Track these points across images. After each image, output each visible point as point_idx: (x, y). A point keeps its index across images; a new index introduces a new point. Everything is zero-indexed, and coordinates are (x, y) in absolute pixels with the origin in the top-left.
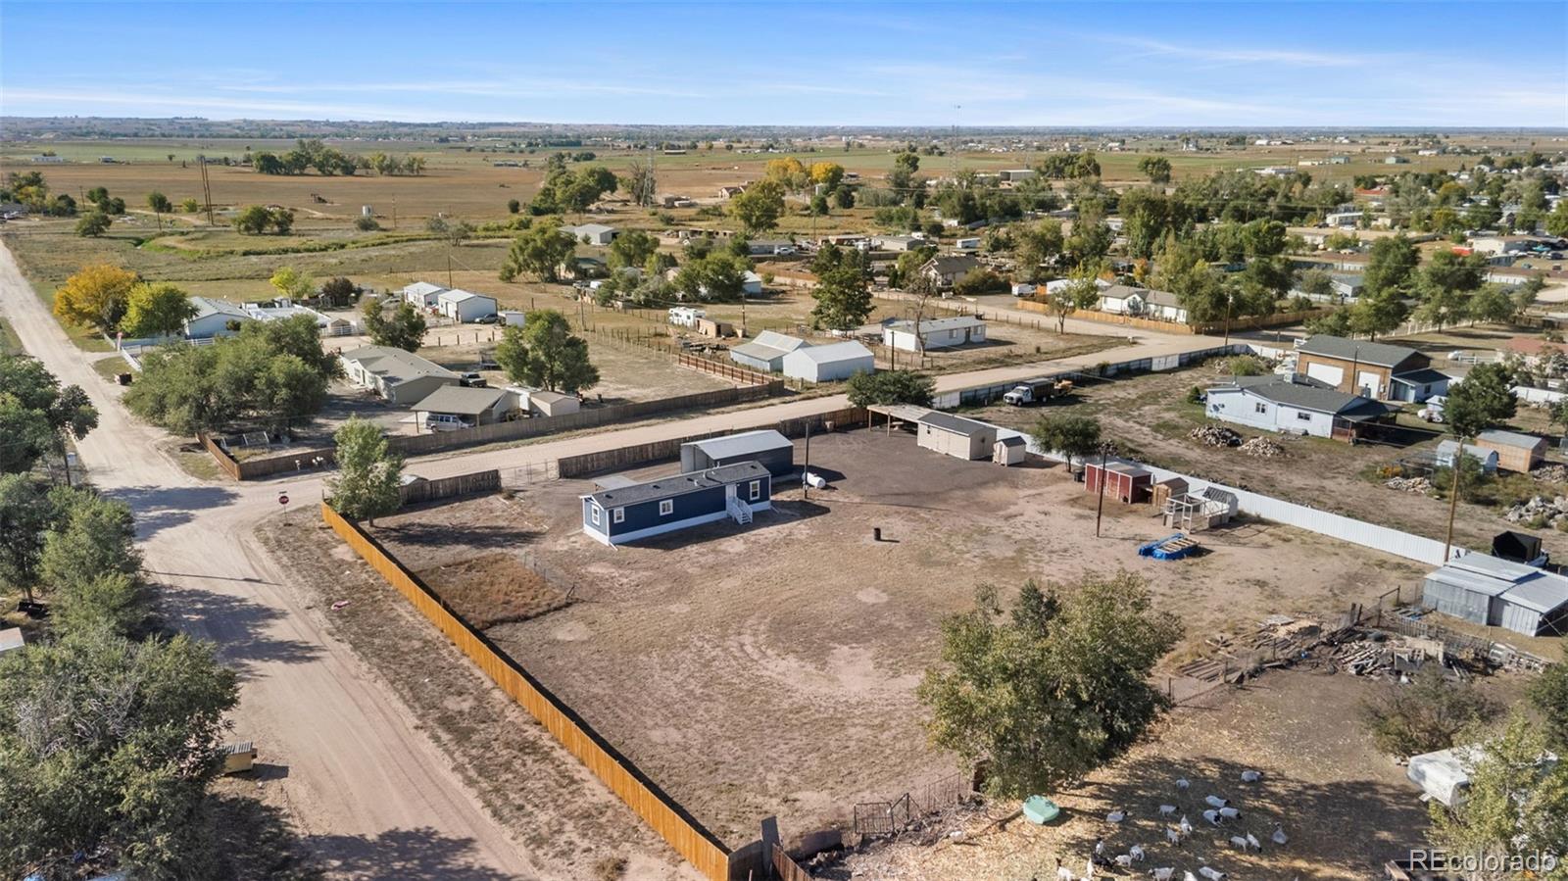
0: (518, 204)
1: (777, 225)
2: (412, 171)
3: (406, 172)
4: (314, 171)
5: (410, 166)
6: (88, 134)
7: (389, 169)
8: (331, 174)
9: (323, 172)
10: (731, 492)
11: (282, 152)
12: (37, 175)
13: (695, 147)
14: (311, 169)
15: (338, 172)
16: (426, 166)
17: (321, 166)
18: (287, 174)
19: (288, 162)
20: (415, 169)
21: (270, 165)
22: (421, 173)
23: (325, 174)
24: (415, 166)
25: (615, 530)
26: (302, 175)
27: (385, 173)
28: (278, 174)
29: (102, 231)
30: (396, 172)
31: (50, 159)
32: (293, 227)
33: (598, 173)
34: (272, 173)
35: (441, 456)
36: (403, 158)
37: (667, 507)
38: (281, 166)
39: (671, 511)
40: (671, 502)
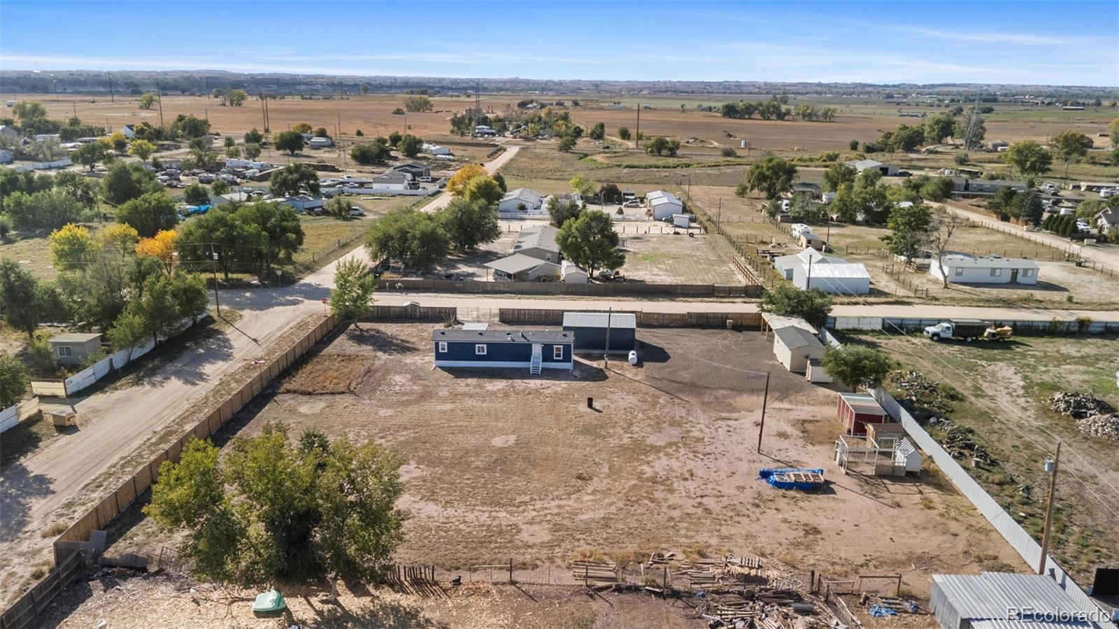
0: (857, 143)
1: (1049, 170)
2: (826, 118)
3: (822, 119)
4: (758, 116)
5: (825, 114)
6: (667, 91)
7: (809, 116)
8: (769, 119)
9: (764, 117)
10: (537, 350)
11: (740, 102)
12: (567, 114)
13: (1099, 104)
14: (756, 115)
15: (774, 117)
16: (836, 115)
17: (762, 113)
18: (740, 118)
19: (742, 110)
20: (828, 116)
21: (730, 111)
22: (832, 119)
23: (764, 119)
24: (829, 114)
25: (439, 356)
26: (750, 118)
27: (806, 118)
28: (735, 118)
29: (570, 148)
30: (814, 118)
31: (617, 105)
32: (679, 152)
33: (943, 122)
34: (731, 117)
35: (472, 296)
36: (821, 109)
37: (481, 350)
38: (738, 112)
39: (485, 353)
40: (485, 346)
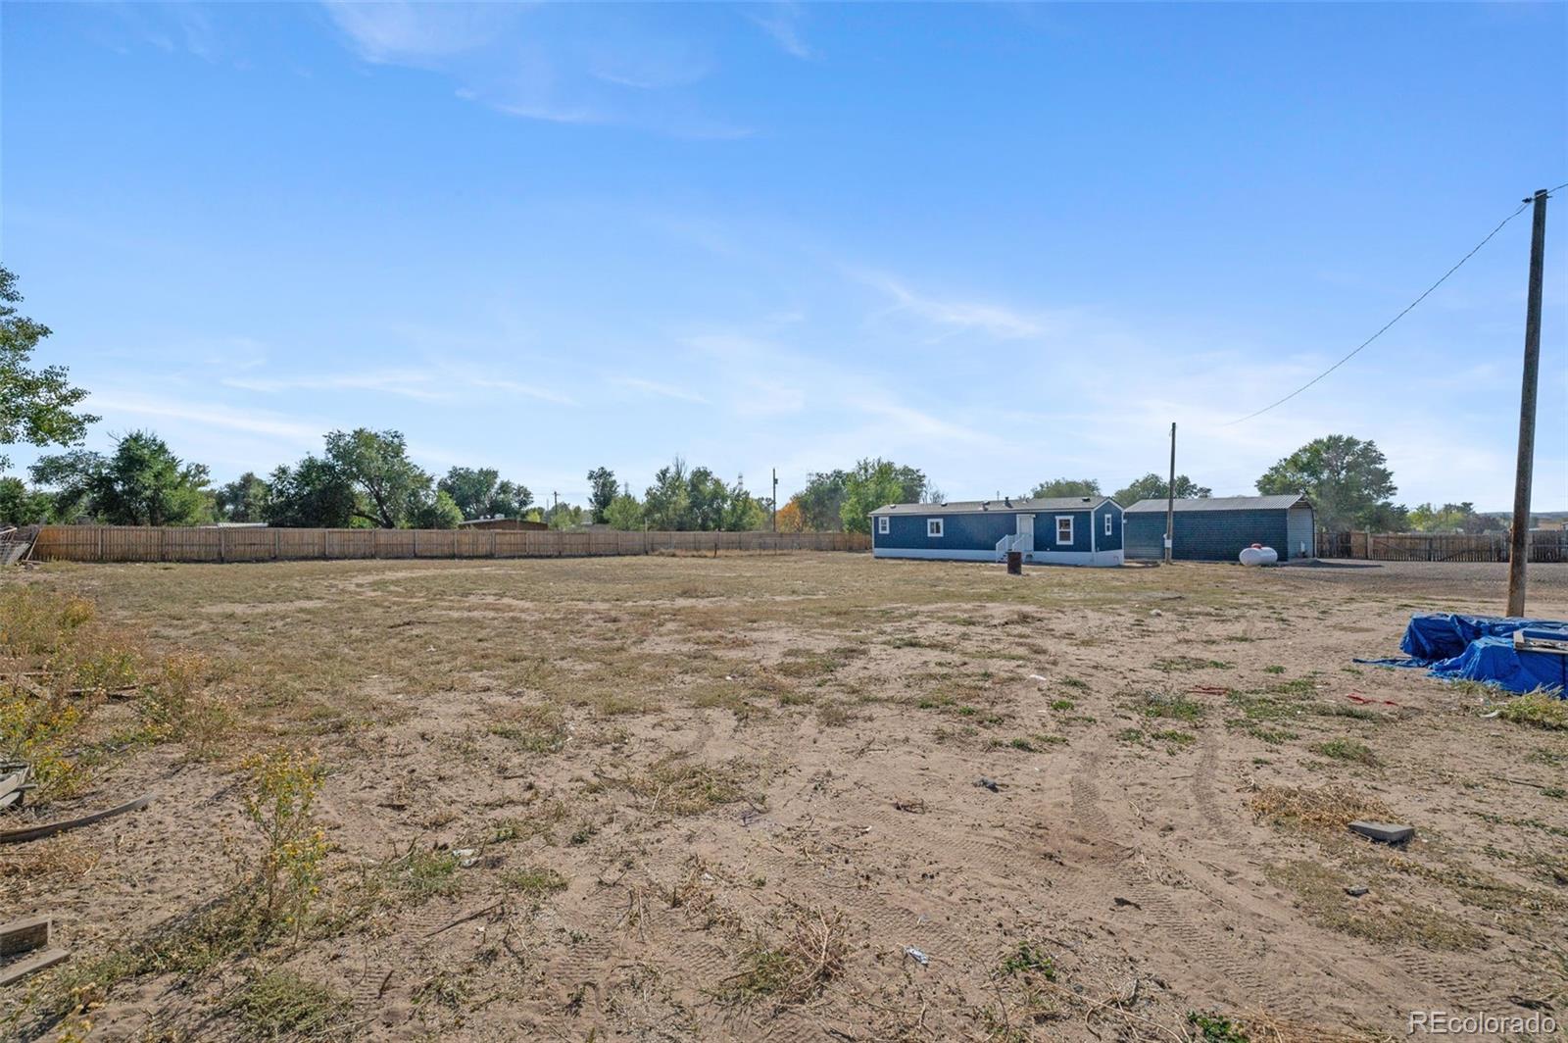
10: (1026, 526)
25: (879, 542)
37: (934, 529)
39: (941, 535)
40: (941, 521)
